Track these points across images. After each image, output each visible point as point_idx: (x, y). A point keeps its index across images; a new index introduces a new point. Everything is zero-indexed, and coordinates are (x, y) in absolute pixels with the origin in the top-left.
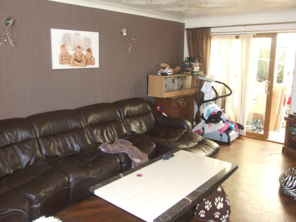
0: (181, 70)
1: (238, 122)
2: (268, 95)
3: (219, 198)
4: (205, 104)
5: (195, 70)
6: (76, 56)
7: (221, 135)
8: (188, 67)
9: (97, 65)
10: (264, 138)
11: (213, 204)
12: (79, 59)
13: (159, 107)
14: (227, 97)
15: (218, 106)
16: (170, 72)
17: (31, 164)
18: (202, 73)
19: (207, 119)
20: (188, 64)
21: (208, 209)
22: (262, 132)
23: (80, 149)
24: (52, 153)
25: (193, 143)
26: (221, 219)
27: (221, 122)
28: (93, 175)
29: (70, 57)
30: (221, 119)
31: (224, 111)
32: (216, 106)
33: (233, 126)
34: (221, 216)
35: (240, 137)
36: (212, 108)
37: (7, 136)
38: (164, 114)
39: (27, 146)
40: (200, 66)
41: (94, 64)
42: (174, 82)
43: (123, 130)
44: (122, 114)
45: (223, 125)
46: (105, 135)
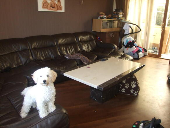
0: (111, 17)
1: (144, 48)
2: (162, 31)
3: (133, 82)
4: (125, 36)
5: (120, 17)
6: (52, 4)
7: (134, 54)
8: (115, 15)
9: (63, 10)
10: (159, 57)
11: (130, 85)
12: (53, 6)
13: (98, 38)
14: (138, 33)
15: (133, 38)
16: (105, 17)
17: (27, 63)
18: (124, 18)
19: (126, 45)
20: (116, 13)
21: (127, 88)
22: (158, 54)
23: (54, 57)
24: (39, 58)
25: (118, 56)
26: (134, 93)
27: (134, 47)
28: (62, 70)
29: (48, 4)
30: (134, 45)
31: (136, 41)
32: (132, 37)
33: (141, 49)
34: (134, 92)
35: (145, 56)
36: (129, 39)
37: (13, 47)
38: (101, 41)
39: (25, 53)
40: (123, 14)
41: (61, 9)
42: (107, 24)
43: (78, 49)
44: (78, 40)
45: (135, 48)
46: (68, 50)
